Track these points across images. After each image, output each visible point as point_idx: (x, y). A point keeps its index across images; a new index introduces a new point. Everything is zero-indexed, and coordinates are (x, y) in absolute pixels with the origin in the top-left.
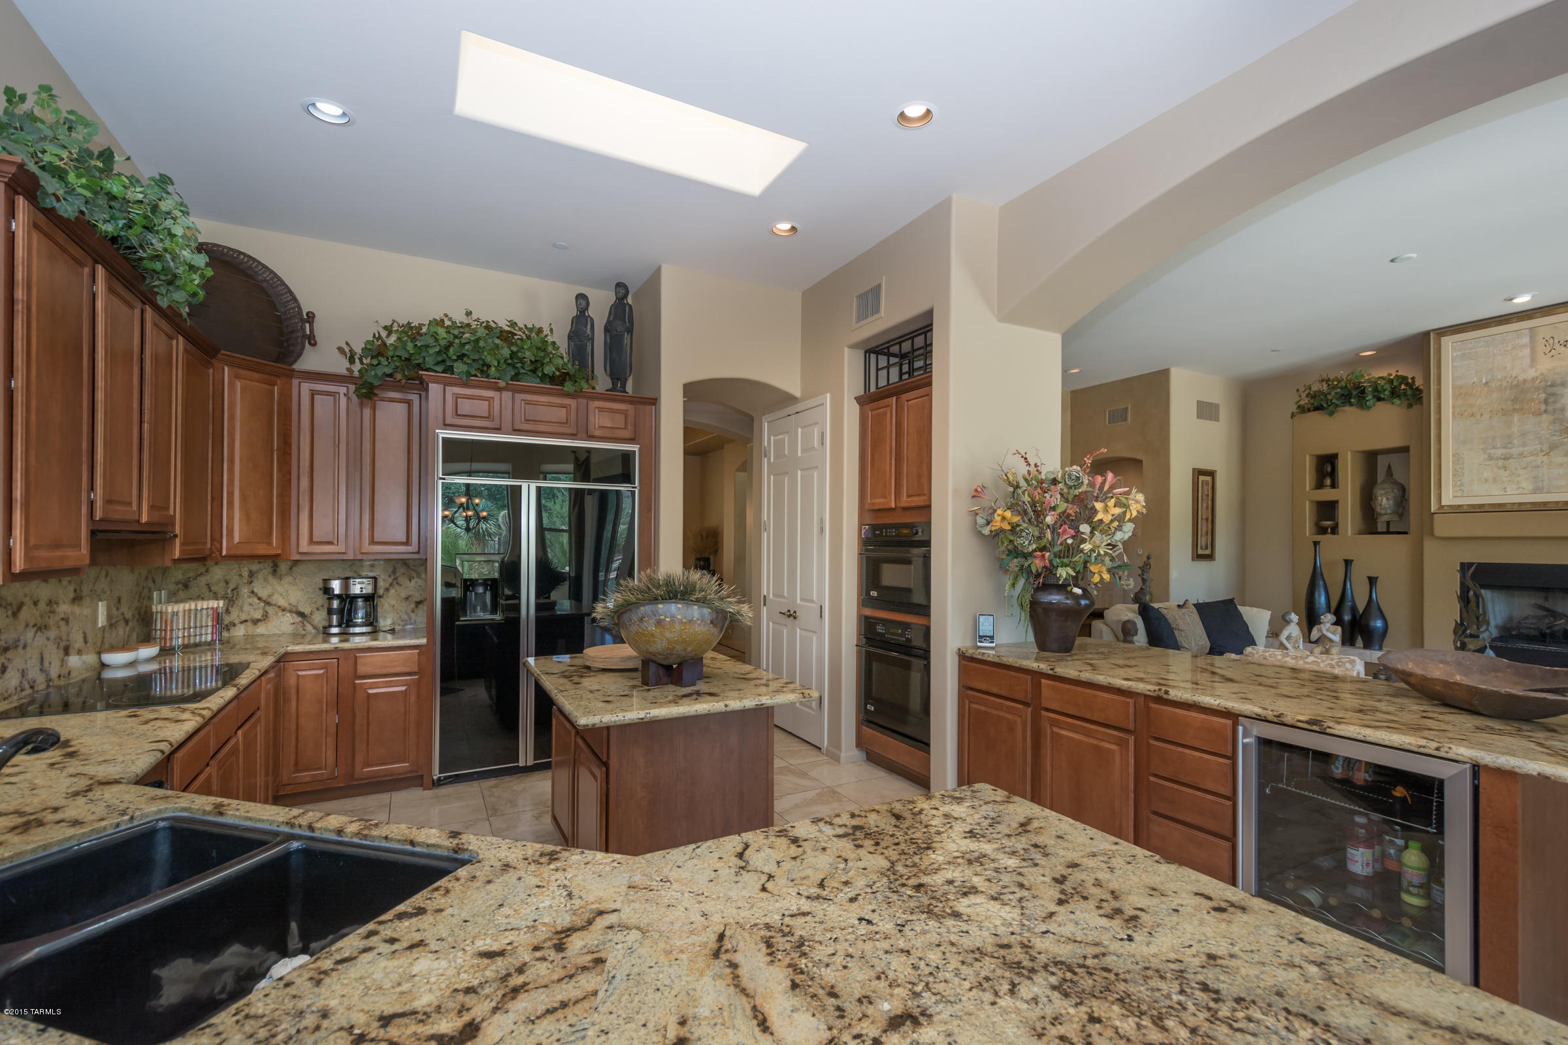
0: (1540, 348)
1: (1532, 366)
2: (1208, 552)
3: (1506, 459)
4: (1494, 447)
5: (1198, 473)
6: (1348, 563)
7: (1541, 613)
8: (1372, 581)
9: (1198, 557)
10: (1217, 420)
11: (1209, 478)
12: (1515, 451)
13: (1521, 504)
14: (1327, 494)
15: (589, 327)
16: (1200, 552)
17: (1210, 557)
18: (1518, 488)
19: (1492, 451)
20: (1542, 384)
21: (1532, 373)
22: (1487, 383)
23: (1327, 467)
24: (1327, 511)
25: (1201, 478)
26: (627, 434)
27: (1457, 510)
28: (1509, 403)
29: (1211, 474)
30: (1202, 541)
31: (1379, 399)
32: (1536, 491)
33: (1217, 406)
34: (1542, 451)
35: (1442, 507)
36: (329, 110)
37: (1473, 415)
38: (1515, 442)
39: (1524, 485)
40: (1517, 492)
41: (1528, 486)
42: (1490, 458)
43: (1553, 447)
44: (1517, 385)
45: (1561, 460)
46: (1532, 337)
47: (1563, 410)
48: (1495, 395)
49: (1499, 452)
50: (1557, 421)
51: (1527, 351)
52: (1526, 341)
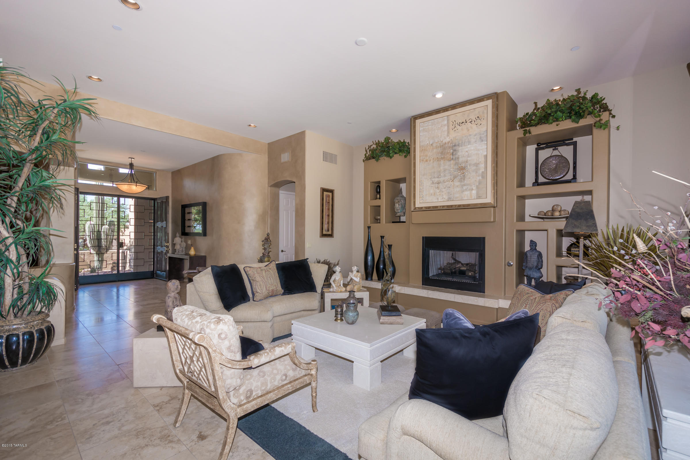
0: (451, 127)
1: (448, 136)
2: (330, 233)
3: (438, 183)
4: (434, 178)
5: (324, 190)
6: (382, 237)
7: (453, 261)
8: (390, 246)
9: (323, 235)
10: (336, 163)
11: (330, 194)
12: (441, 179)
13: (443, 206)
14: (376, 203)
16: (324, 233)
17: (331, 236)
18: (442, 199)
19: (434, 179)
20: (452, 145)
21: (448, 140)
22: (432, 144)
23: (377, 188)
24: (377, 210)
25: (325, 193)
27: (421, 209)
28: (440, 154)
29: (332, 191)
30: (325, 227)
31: (396, 153)
32: (449, 199)
33: (336, 156)
34: (451, 179)
35: (415, 208)
37: (427, 161)
38: (442, 175)
39: (444, 197)
40: (442, 200)
41: (446, 197)
42: (433, 183)
43: (455, 177)
44: (443, 146)
45: (457, 183)
46: (448, 120)
47: (458, 158)
48: (435, 150)
49: (436, 180)
50: (456, 164)
51: (446, 128)
52: (446, 122)
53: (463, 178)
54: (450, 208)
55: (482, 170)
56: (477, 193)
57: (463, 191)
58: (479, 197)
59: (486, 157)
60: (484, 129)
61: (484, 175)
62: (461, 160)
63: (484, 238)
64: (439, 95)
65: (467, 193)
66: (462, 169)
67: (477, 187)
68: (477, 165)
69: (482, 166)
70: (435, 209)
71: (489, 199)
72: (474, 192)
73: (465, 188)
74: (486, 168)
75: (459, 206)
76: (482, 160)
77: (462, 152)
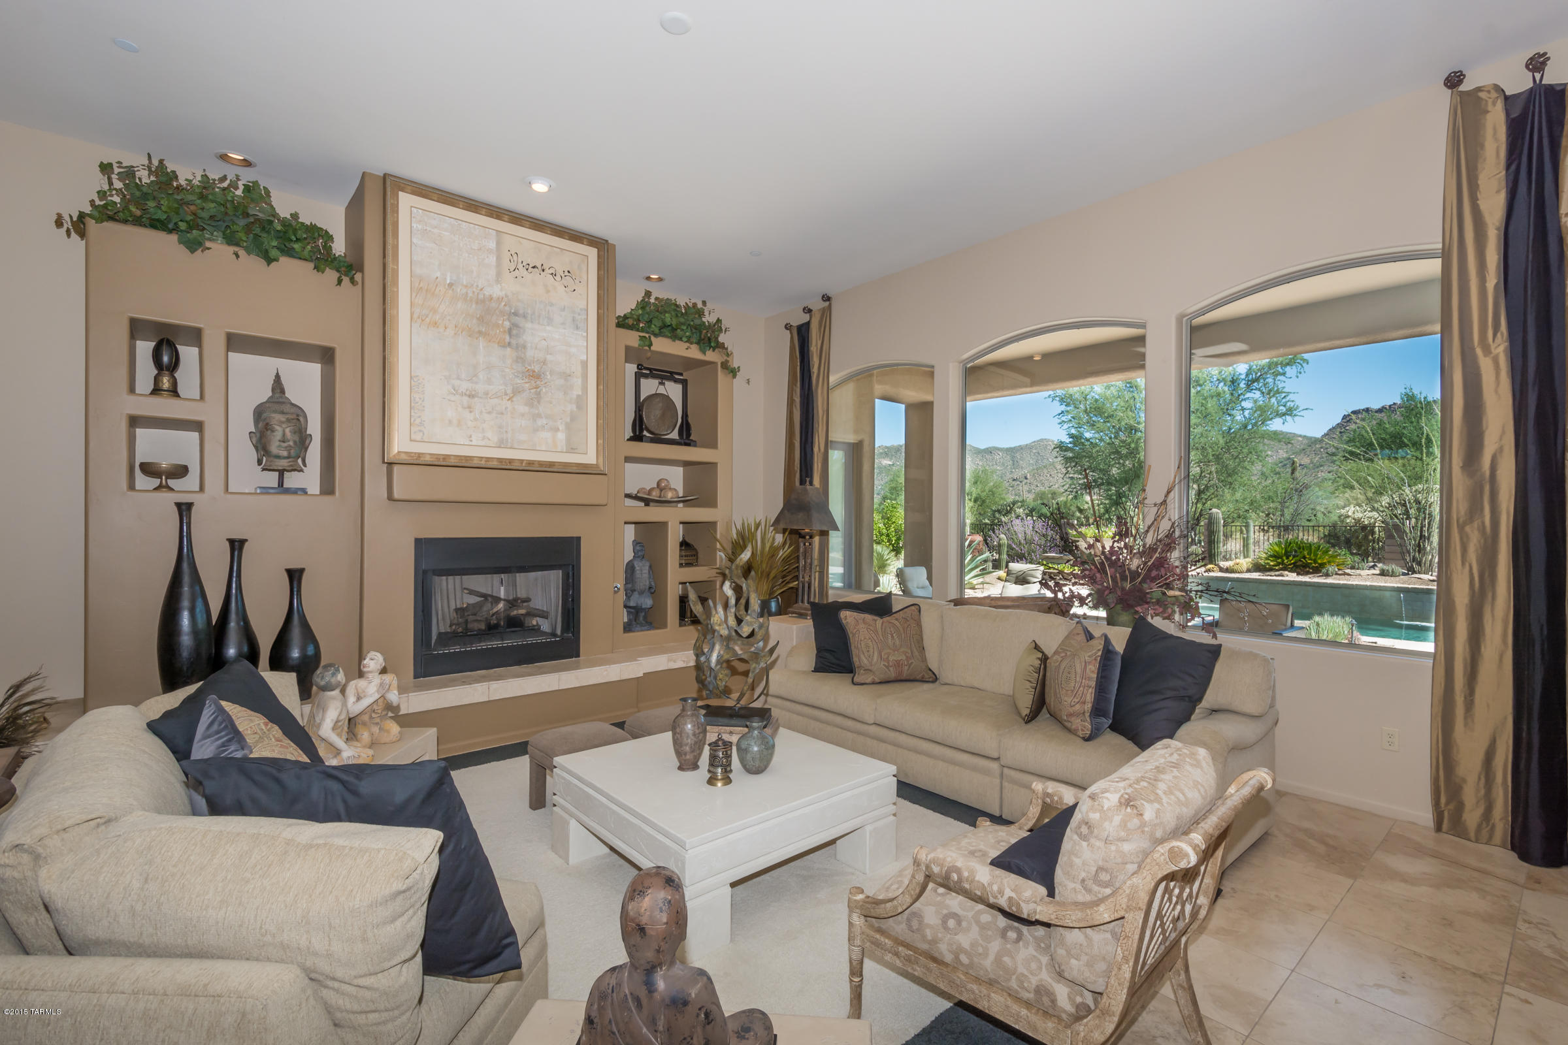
0: (506, 264)
1: (497, 282)
3: (471, 396)
4: (458, 378)
8: (295, 575)
12: (480, 388)
13: (488, 459)
18: (484, 438)
19: (457, 382)
20: (507, 308)
21: (497, 291)
22: (451, 285)
27: (419, 460)
28: (475, 321)
32: (501, 444)
34: (506, 394)
35: (398, 454)
37: (435, 324)
38: (481, 376)
39: (489, 434)
40: (483, 443)
41: (493, 436)
42: (454, 391)
43: (517, 391)
44: (483, 301)
45: (523, 409)
46: (498, 243)
47: (524, 347)
48: (460, 305)
49: (465, 386)
50: (520, 360)
51: (492, 259)
52: (492, 245)
53: (536, 398)
54: (506, 466)
55: (577, 391)
56: (568, 440)
57: (536, 430)
58: (571, 450)
59: (585, 364)
60: (582, 304)
61: (580, 402)
62: (530, 353)
63: (579, 539)
64: (540, 187)
65: (546, 435)
66: (535, 376)
67: (568, 427)
68: (567, 376)
69: (578, 382)
70: (463, 464)
71: (590, 457)
72: (561, 436)
73: (540, 422)
74: (585, 388)
75: (531, 463)
76: (578, 369)
77: (535, 335)
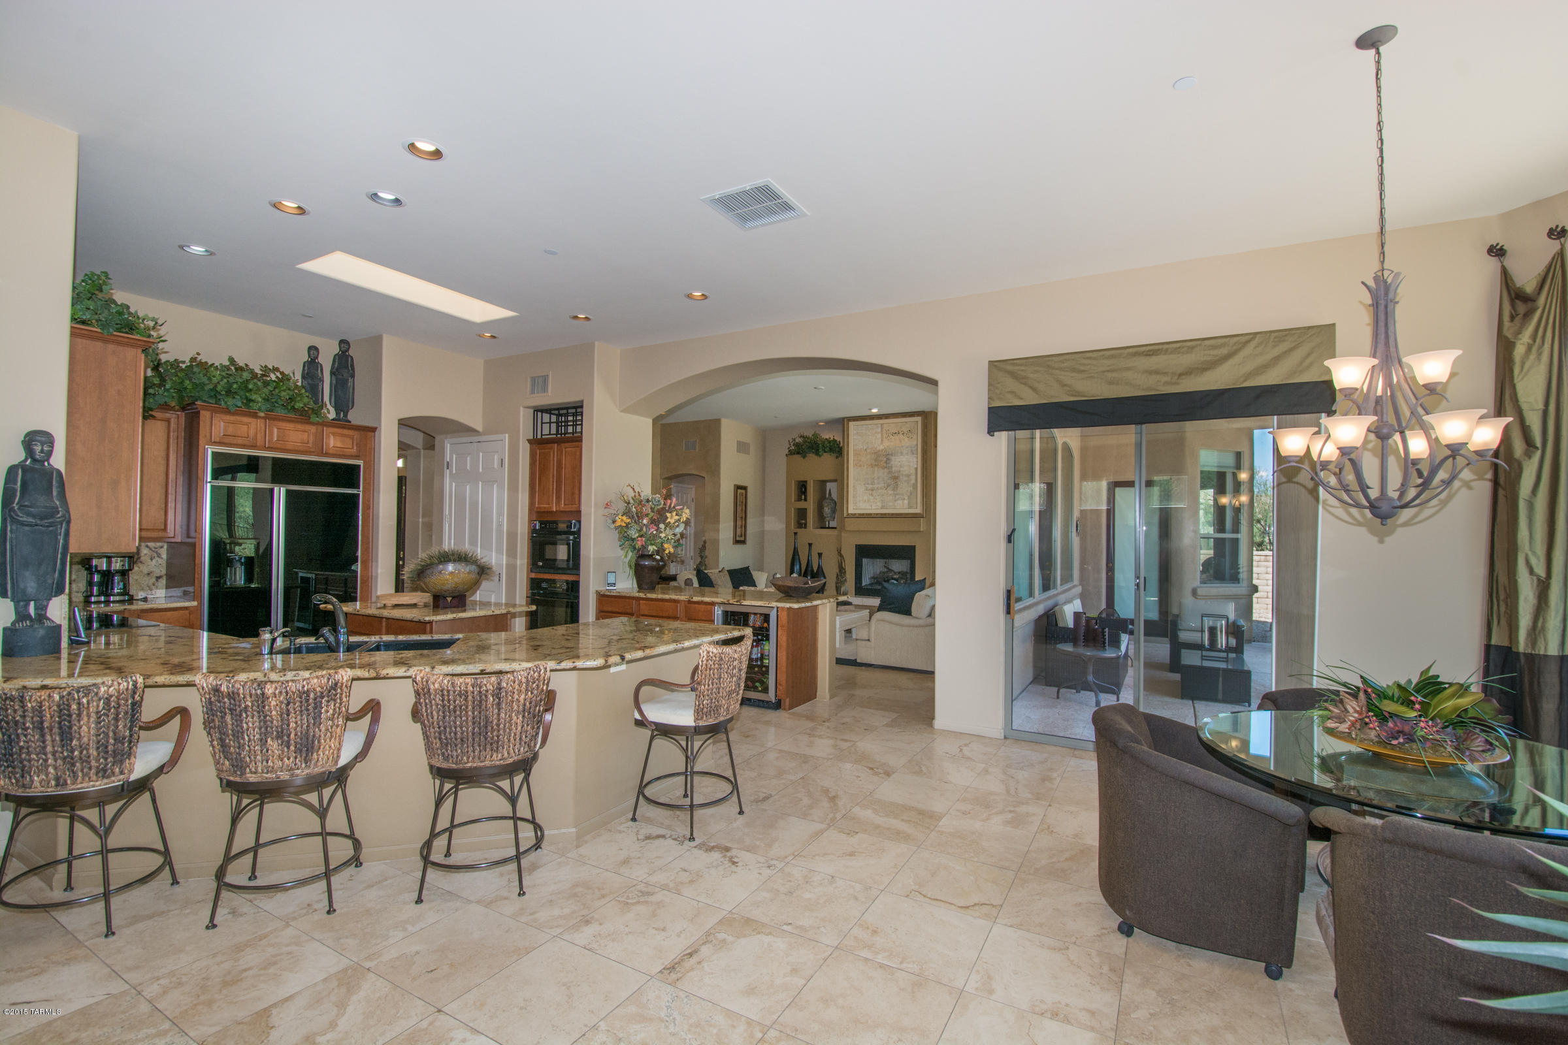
0: (885, 435)
1: (882, 443)
2: (742, 539)
3: (872, 490)
4: (868, 484)
5: (738, 487)
6: (810, 545)
7: (886, 570)
8: (820, 555)
9: (737, 542)
10: (748, 454)
11: (743, 491)
12: (875, 486)
13: (877, 514)
14: (802, 505)
15: (319, 371)
16: (738, 539)
17: (743, 542)
18: (876, 506)
19: (867, 486)
20: (885, 453)
21: (881, 447)
22: (866, 450)
23: (802, 488)
24: (802, 514)
25: (739, 491)
26: (354, 451)
27: (854, 516)
28: (874, 461)
29: (745, 488)
30: (739, 531)
31: (825, 452)
32: (883, 507)
33: (748, 444)
34: (885, 487)
35: (848, 514)
36: (198, 250)
37: (860, 466)
38: (875, 482)
39: (878, 504)
40: (876, 508)
41: (879, 504)
42: (867, 489)
43: (888, 486)
44: (877, 453)
45: (891, 492)
46: (882, 429)
47: (892, 467)
48: (869, 457)
49: (870, 487)
50: (890, 472)
51: (880, 435)
52: (879, 430)
53: (896, 488)
54: (883, 516)
55: (913, 481)
56: (909, 503)
57: (895, 501)
58: (910, 507)
59: (916, 469)
60: (915, 443)
61: (915, 486)
62: (893, 469)
63: (915, 546)
64: (875, 410)
65: (900, 502)
66: (895, 478)
67: (909, 498)
68: (908, 476)
69: (913, 477)
70: (869, 516)
71: (919, 510)
72: (906, 502)
73: (897, 497)
74: (916, 480)
75: (893, 514)
76: (913, 471)
77: (896, 461)
